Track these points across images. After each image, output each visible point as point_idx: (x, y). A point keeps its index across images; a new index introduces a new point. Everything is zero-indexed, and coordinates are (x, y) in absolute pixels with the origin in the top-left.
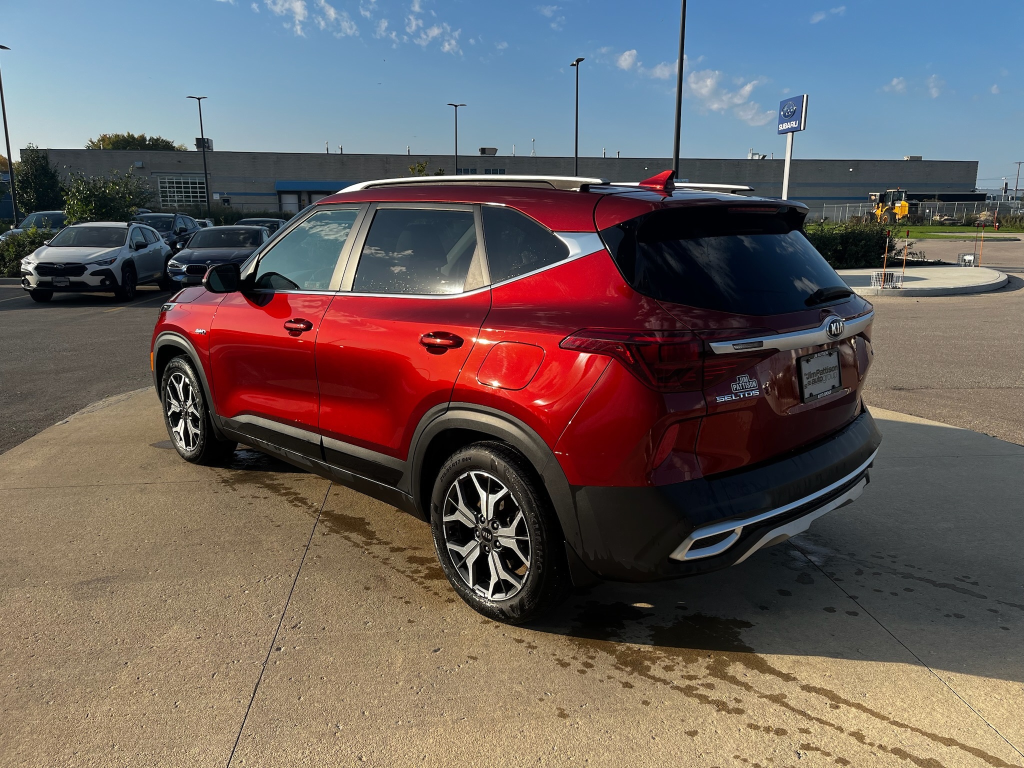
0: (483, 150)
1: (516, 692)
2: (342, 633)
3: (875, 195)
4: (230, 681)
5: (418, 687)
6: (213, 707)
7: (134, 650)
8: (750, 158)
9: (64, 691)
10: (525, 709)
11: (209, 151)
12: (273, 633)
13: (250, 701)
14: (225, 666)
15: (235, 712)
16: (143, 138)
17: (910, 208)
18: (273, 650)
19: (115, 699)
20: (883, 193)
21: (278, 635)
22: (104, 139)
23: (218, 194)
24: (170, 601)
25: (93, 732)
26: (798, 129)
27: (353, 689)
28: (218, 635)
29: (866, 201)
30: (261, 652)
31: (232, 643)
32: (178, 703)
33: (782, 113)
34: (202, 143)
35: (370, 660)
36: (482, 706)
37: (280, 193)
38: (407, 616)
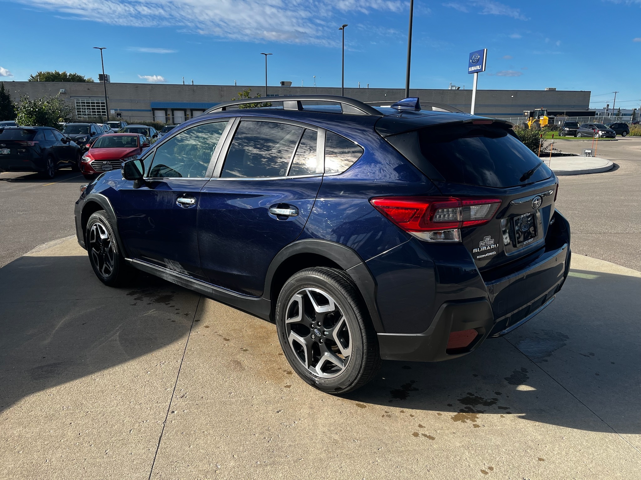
0: (283, 83)
1: (334, 440)
2: (215, 400)
3: (527, 112)
4: (142, 435)
5: (269, 437)
6: (131, 454)
7: (76, 414)
8: (450, 89)
9: (29, 443)
10: (341, 452)
11: (108, 82)
12: (168, 401)
13: (157, 449)
14: (137, 425)
15: (147, 457)
16: (65, 74)
17: (549, 121)
18: (169, 413)
19: (65, 448)
20: (533, 111)
21: (172, 402)
22: (40, 74)
23: (114, 110)
24: (98, 379)
25: (50, 473)
26: (481, 70)
27: (225, 439)
28: (132, 403)
29: (521, 116)
30: (161, 414)
31: (141, 408)
32: (108, 451)
33: (471, 61)
34: (103, 77)
35: (234, 419)
36: (312, 450)
37: (154, 110)
38: (257, 388)
